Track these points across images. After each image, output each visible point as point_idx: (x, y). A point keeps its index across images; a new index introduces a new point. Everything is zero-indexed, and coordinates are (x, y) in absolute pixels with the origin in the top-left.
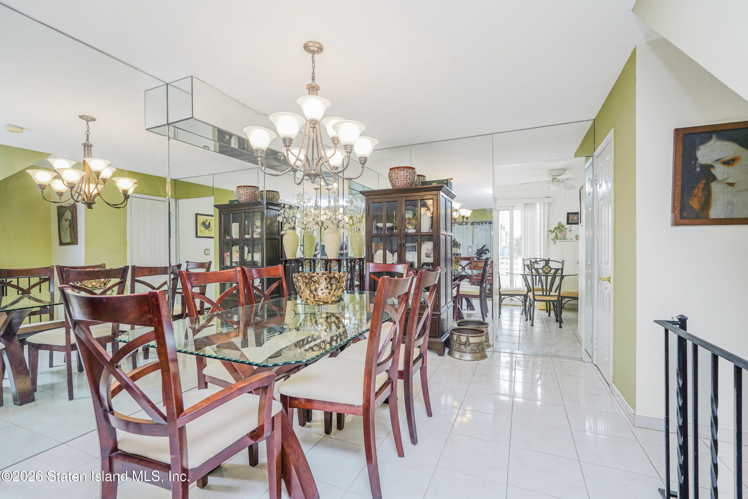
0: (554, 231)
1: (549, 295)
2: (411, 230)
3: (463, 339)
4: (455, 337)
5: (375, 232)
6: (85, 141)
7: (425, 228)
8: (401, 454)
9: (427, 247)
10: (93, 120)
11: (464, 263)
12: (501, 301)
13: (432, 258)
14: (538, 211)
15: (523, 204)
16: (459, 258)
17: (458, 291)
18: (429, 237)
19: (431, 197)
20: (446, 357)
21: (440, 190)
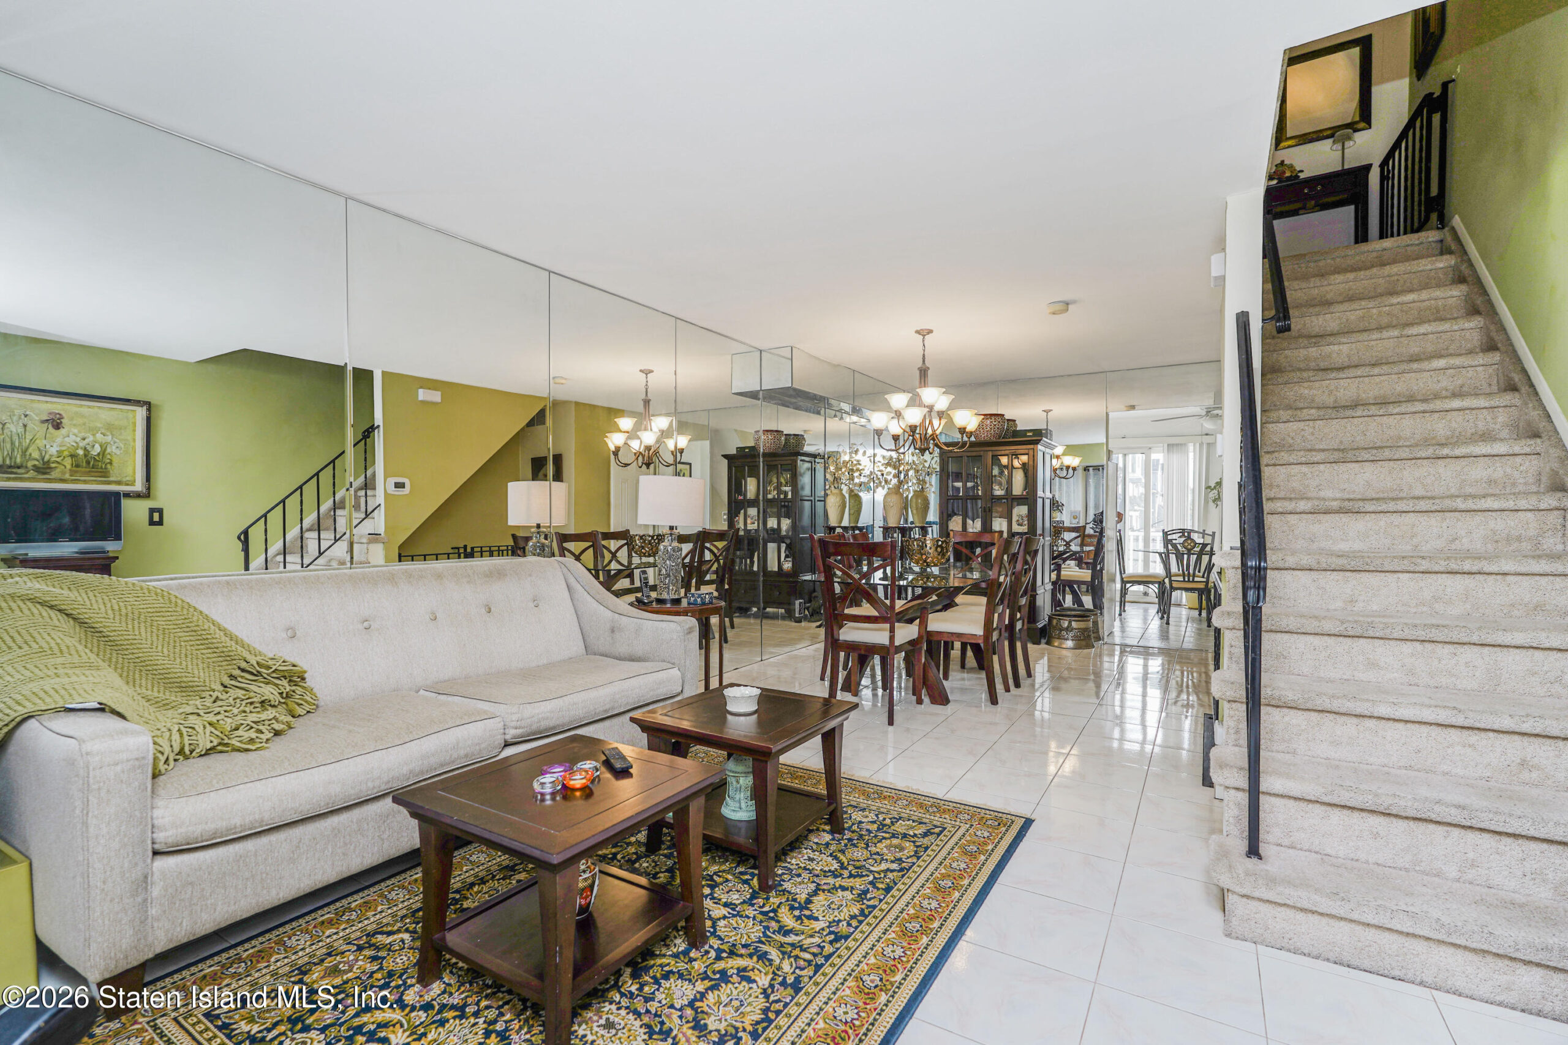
0: (1215, 487)
1: (1193, 581)
2: (998, 492)
3: (1065, 624)
4: (1055, 622)
5: (950, 493)
6: (643, 396)
7: (1018, 488)
8: (994, 700)
9: (1021, 511)
10: (651, 371)
11: (1068, 536)
12: (1124, 592)
13: (1026, 527)
14: (1191, 455)
15: (1166, 446)
16: (1061, 528)
17: (1059, 575)
18: (1020, 500)
19: (1026, 451)
20: (1043, 646)
21: (1038, 443)
